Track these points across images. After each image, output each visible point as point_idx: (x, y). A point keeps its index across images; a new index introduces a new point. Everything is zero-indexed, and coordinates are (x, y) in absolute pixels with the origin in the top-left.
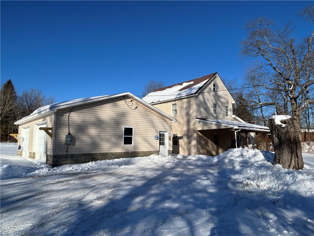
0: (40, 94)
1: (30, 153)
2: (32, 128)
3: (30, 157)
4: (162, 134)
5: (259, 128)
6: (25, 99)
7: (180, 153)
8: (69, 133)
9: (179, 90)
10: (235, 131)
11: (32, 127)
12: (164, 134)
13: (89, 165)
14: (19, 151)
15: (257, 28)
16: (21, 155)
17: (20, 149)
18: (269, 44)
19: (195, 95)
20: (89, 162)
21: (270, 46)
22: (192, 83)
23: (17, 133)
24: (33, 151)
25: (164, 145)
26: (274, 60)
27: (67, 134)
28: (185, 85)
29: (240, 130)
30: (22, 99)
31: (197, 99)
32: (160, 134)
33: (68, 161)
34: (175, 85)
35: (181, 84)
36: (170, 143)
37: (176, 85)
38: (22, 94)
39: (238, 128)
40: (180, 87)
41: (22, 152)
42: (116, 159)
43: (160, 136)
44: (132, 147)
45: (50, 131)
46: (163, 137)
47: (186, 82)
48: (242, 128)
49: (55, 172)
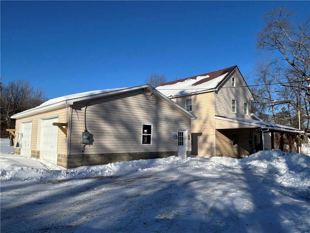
0: (27, 86)
1: (33, 152)
2: (36, 123)
3: (33, 156)
4: (181, 133)
5: (285, 128)
6: (10, 91)
7: (198, 154)
8: (85, 130)
9: (193, 85)
10: (262, 131)
11: (36, 121)
12: (183, 133)
13: (108, 167)
14: (16, 149)
15: (275, 19)
16: (19, 153)
17: (19, 146)
18: (288, 37)
19: (215, 90)
20: (107, 164)
21: (289, 38)
22: (208, 76)
23: (14, 128)
24: (37, 150)
25: (183, 145)
26: (293, 54)
27: (84, 131)
28: (199, 78)
29: (268, 130)
30: (8, 90)
31: (217, 95)
32: (179, 133)
33: (84, 162)
34: (187, 79)
35: (195, 78)
36: (189, 143)
37: (189, 78)
38: (8, 86)
39: (267, 128)
40: (194, 81)
41: (20, 150)
42: (136, 160)
43: (179, 135)
44: (151, 147)
45: (64, 127)
46: (182, 136)
47: (201, 76)
48: (270, 128)
49: (74, 175)
